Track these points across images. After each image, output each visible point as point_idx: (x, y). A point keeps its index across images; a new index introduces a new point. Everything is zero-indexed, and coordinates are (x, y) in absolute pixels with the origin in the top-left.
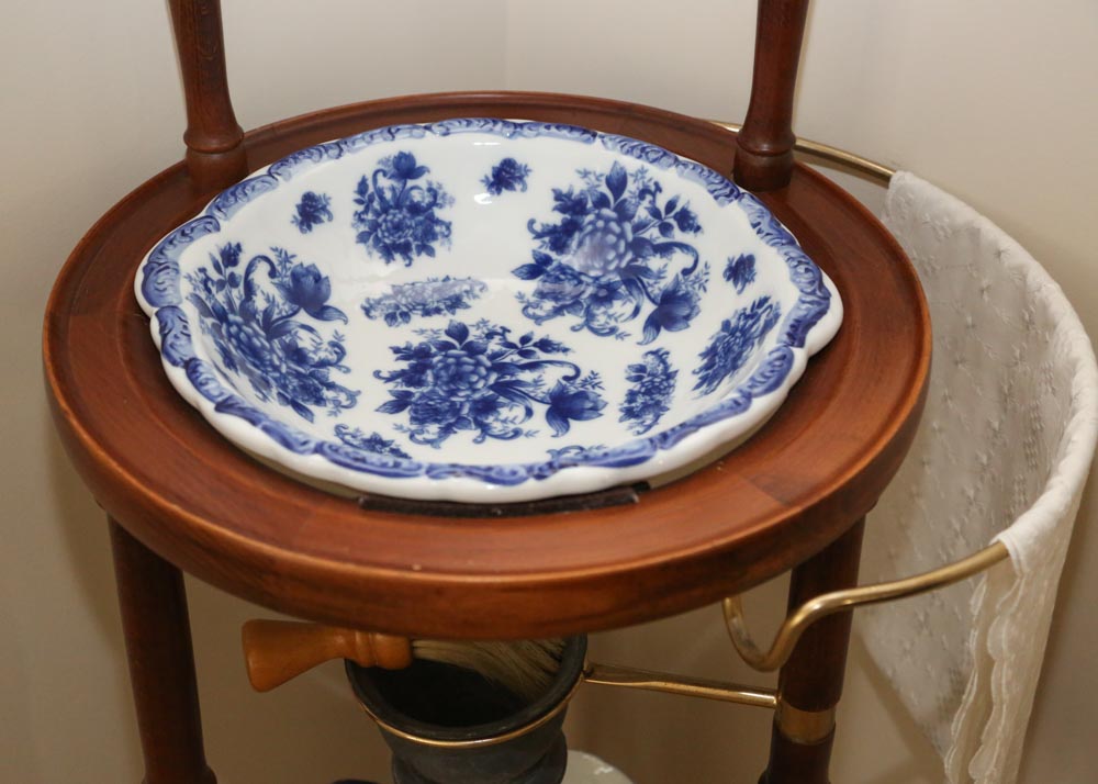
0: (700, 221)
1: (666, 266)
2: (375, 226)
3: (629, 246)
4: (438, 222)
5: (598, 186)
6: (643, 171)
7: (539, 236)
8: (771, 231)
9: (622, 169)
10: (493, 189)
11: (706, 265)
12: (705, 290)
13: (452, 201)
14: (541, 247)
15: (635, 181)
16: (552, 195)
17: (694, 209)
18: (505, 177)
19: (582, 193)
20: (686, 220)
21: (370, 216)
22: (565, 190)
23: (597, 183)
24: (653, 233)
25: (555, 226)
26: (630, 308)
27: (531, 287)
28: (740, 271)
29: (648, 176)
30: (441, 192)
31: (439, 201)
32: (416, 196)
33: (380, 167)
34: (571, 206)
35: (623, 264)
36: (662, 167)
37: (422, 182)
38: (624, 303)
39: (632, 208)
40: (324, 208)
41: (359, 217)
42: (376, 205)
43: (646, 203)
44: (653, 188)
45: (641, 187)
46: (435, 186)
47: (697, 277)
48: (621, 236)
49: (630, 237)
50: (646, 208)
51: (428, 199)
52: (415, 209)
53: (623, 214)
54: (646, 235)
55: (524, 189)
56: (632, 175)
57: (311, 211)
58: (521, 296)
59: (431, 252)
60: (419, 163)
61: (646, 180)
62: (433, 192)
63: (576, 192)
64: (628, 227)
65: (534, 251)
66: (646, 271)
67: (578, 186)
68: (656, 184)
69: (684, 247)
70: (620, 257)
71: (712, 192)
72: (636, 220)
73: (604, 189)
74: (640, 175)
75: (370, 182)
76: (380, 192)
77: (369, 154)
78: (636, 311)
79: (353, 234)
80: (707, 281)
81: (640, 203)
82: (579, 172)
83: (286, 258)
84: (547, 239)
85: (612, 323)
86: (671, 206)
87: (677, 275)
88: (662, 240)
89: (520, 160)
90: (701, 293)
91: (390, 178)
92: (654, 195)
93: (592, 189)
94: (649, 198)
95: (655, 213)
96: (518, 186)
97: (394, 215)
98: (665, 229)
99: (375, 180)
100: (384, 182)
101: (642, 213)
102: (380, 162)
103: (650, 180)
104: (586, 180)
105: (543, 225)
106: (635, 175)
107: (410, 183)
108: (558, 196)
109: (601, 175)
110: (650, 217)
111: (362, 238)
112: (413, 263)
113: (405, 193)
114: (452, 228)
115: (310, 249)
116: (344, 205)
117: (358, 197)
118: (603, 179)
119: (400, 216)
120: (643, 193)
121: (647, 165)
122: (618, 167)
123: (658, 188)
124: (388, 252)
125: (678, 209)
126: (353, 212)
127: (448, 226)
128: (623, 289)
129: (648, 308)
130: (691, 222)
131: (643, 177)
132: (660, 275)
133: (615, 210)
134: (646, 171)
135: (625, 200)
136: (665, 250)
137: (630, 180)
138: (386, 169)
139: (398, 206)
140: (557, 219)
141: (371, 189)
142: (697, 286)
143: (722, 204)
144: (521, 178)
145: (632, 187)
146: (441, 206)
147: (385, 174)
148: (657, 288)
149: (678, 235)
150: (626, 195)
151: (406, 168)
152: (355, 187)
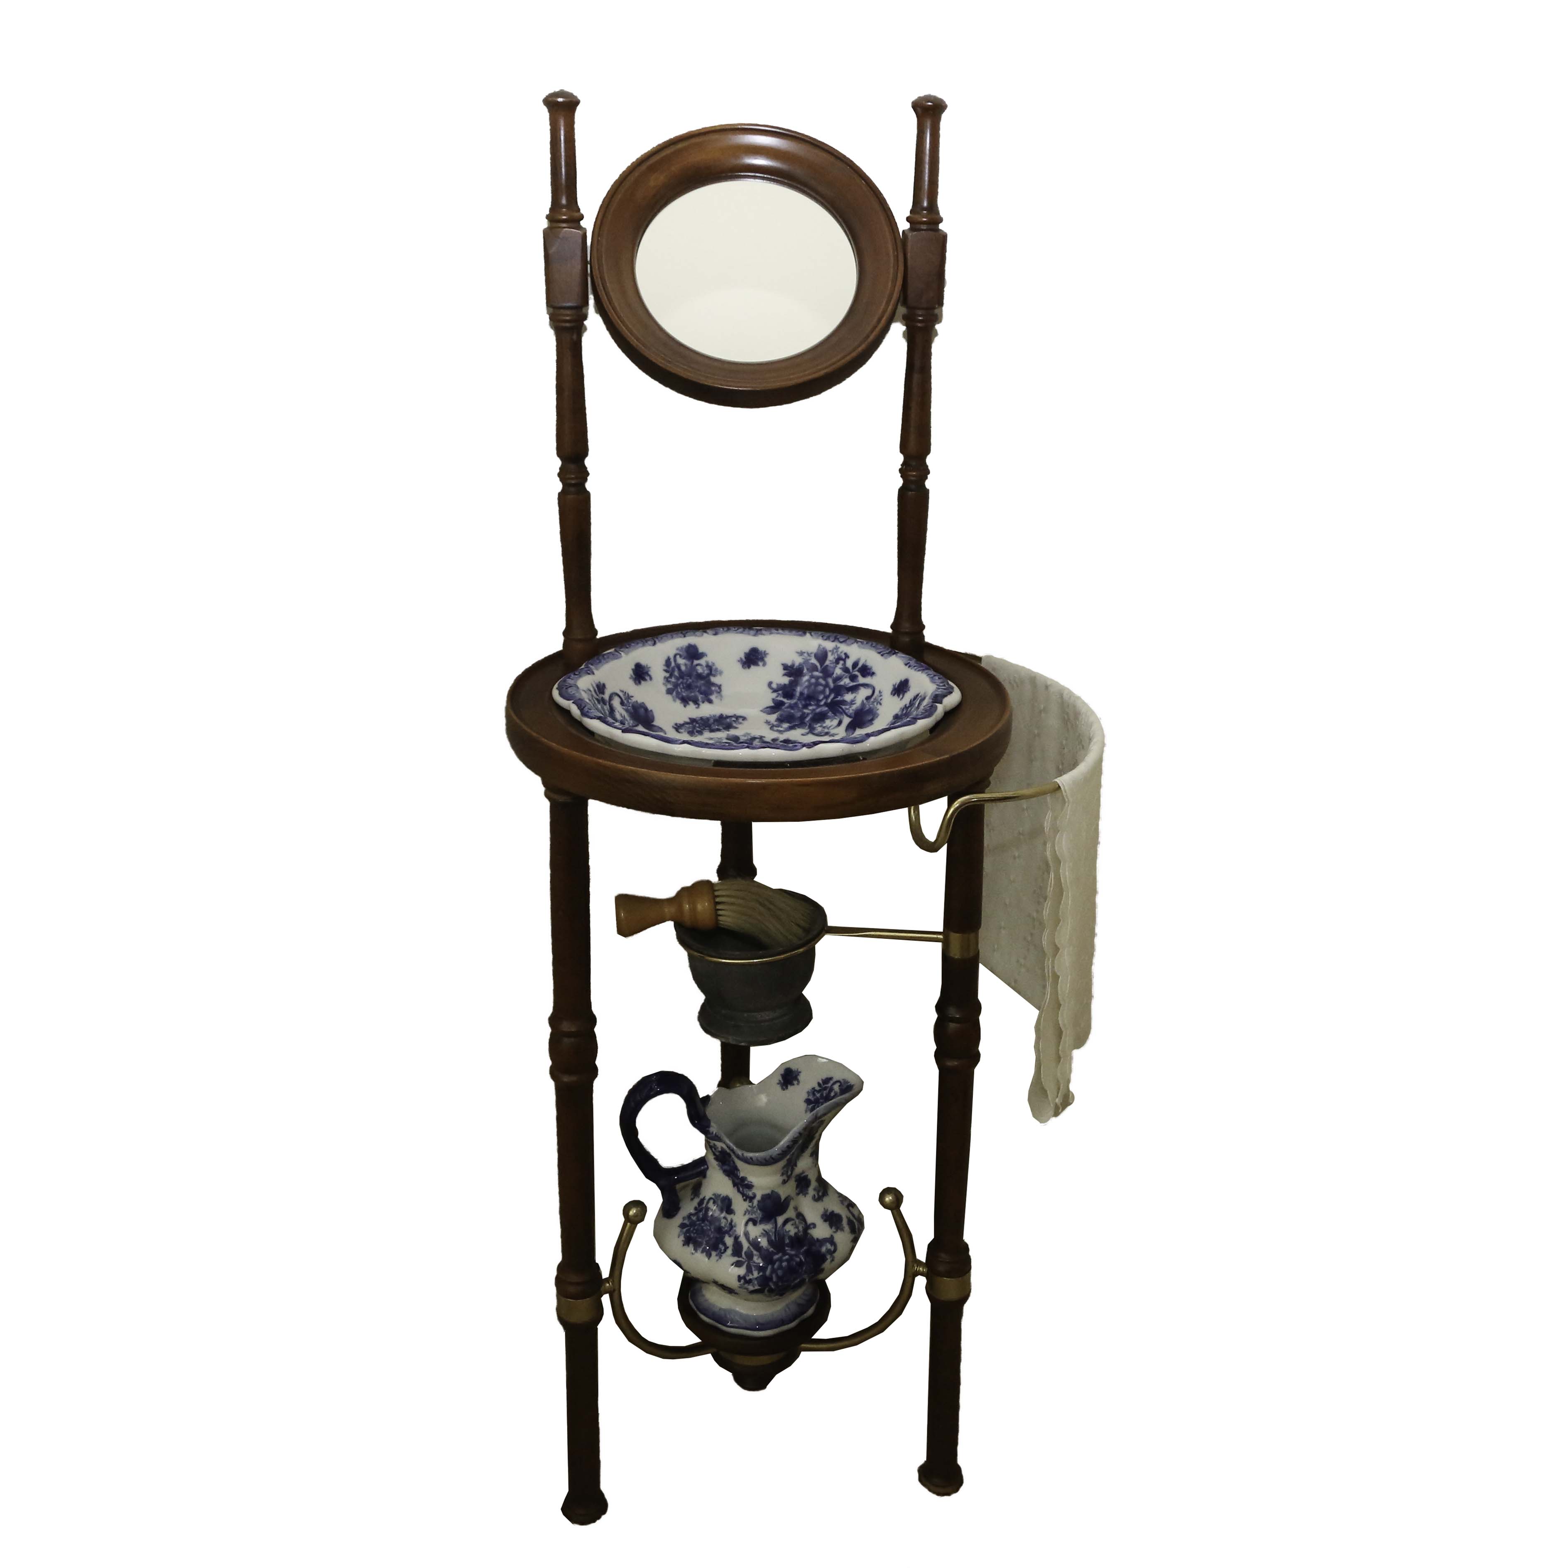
0: (874, 669)
1: (855, 697)
2: (676, 686)
3: (831, 691)
4: (714, 684)
5: (810, 660)
6: (837, 648)
7: (775, 691)
8: (916, 665)
9: (824, 648)
10: (746, 666)
11: (880, 692)
12: (881, 704)
13: (721, 673)
14: (777, 696)
15: (832, 655)
16: (782, 667)
17: (869, 664)
18: (753, 658)
19: (800, 664)
20: (866, 671)
21: (673, 680)
22: (789, 664)
23: (809, 658)
24: (846, 681)
25: (785, 685)
26: (835, 722)
27: (773, 718)
28: (901, 688)
29: (840, 650)
30: (714, 667)
31: (713, 672)
32: (700, 670)
33: (678, 652)
34: (794, 672)
35: (829, 700)
36: (848, 645)
37: (703, 661)
38: (832, 721)
39: (831, 670)
40: (647, 673)
41: (667, 680)
42: (676, 673)
43: (840, 665)
44: (844, 657)
45: (836, 657)
46: (710, 664)
47: (875, 699)
48: (827, 685)
49: (832, 685)
50: (840, 668)
51: (706, 672)
52: (700, 676)
53: (827, 673)
54: (842, 683)
55: (764, 665)
56: (830, 651)
57: (640, 674)
58: (767, 722)
59: (710, 701)
60: (701, 650)
61: (839, 653)
62: (710, 667)
63: (797, 664)
64: (830, 681)
65: (773, 699)
66: (844, 702)
67: (798, 660)
68: (845, 654)
69: (865, 685)
70: (827, 697)
71: (879, 653)
72: (835, 675)
73: (814, 661)
74: (835, 651)
75: (672, 660)
76: (678, 666)
77: (671, 646)
78: (840, 723)
79: (664, 689)
80: (881, 699)
81: (836, 666)
82: (798, 653)
83: (629, 697)
84: (780, 692)
85: (826, 730)
86: (855, 665)
87: (863, 701)
88: (852, 684)
89: (761, 648)
90: (879, 706)
91: (684, 659)
92: (844, 660)
93: (806, 661)
94: (841, 662)
95: (846, 670)
96: (761, 664)
97: (687, 680)
98: (853, 678)
99: (675, 660)
100: (681, 661)
101: (838, 671)
102: (678, 649)
103: (842, 652)
104: (803, 657)
105: (777, 684)
106: (832, 651)
107: (696, 662)
108: (785, 667)
109: (811, 653)
110: (843, 673)
111: (669, 692)
112: (700, 706)
113: (693, 668)
114: (723, 688)
115: (642, 694)
116: (658, 672)
117: (665, 668)
118: (813, 655)
119: (690, 680)
120: (837, 661)
121: (839, 645)
122: (821, 647)
123: (847, 656)
124: (685, 701)
125: (860, 665)
126: (663, 676)
127: (720, 687)
128: (830, 714)
129: (846, 721)
130: (868, 671)
131: (837, 652)
132: (852, 702)
133: (821, 672)
134: (839, 648)
135: (827, 666)
136: (854, 689)
137: (829, 654)
138: (681, 653)
139: (690, 675)
140: (786, 680)
141: (673, 664)
142: (875, 704)
143: (886, 658)
144: (762, 659)
145: (831, 657)
146: (714, 676)
147: (681, 656)
148: (852, 709)
149: (861, 680)
150: (827, 663)
151: (693, 653)
152: (664, 663)
